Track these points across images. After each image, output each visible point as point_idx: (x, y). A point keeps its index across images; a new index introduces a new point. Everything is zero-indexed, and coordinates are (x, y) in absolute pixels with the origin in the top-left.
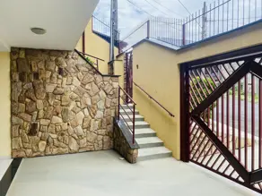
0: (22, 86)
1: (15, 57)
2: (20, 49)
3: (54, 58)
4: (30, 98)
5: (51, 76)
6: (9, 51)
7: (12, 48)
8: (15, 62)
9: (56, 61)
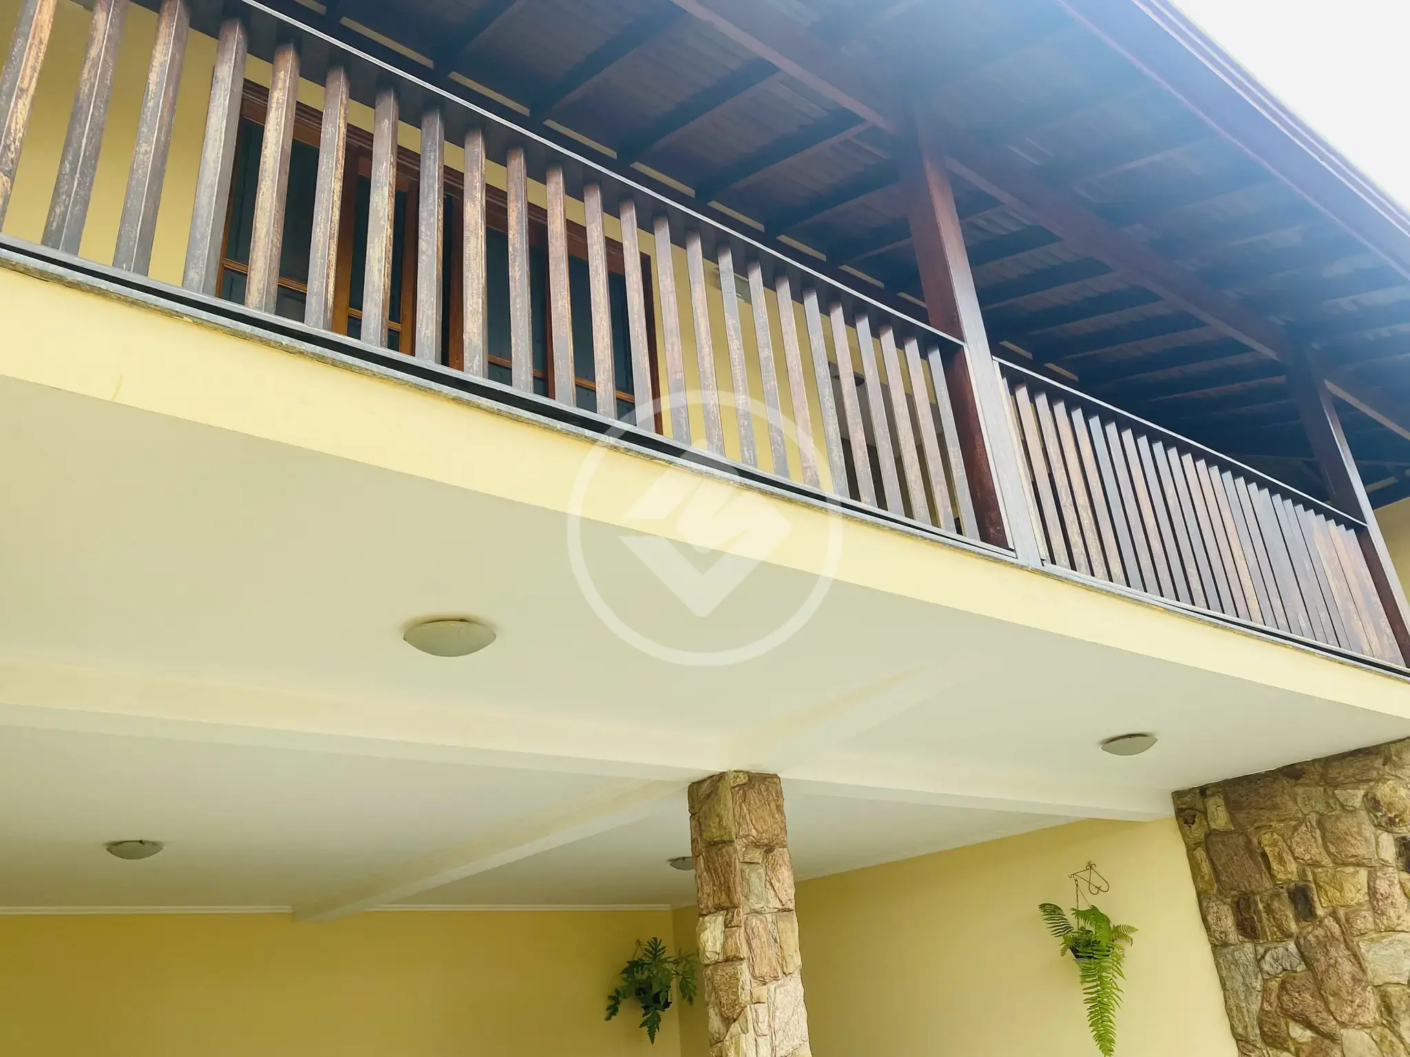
0: (1259, 960)
1: (1198, 831)
2: (1203, 791)
3: (1356, 797)
4: (1309, 1025)
5: (1372, 892)
6: (1170, 811)
7: (1178, 795)
8: (1200, 854)
9: (1373, 804)
